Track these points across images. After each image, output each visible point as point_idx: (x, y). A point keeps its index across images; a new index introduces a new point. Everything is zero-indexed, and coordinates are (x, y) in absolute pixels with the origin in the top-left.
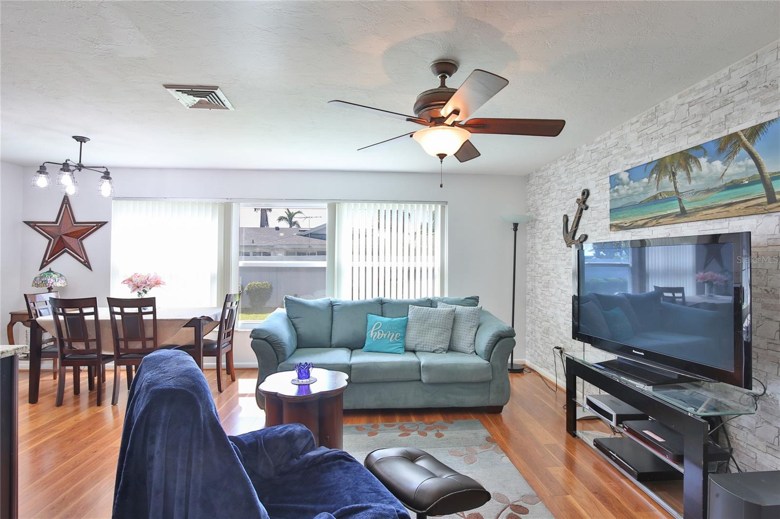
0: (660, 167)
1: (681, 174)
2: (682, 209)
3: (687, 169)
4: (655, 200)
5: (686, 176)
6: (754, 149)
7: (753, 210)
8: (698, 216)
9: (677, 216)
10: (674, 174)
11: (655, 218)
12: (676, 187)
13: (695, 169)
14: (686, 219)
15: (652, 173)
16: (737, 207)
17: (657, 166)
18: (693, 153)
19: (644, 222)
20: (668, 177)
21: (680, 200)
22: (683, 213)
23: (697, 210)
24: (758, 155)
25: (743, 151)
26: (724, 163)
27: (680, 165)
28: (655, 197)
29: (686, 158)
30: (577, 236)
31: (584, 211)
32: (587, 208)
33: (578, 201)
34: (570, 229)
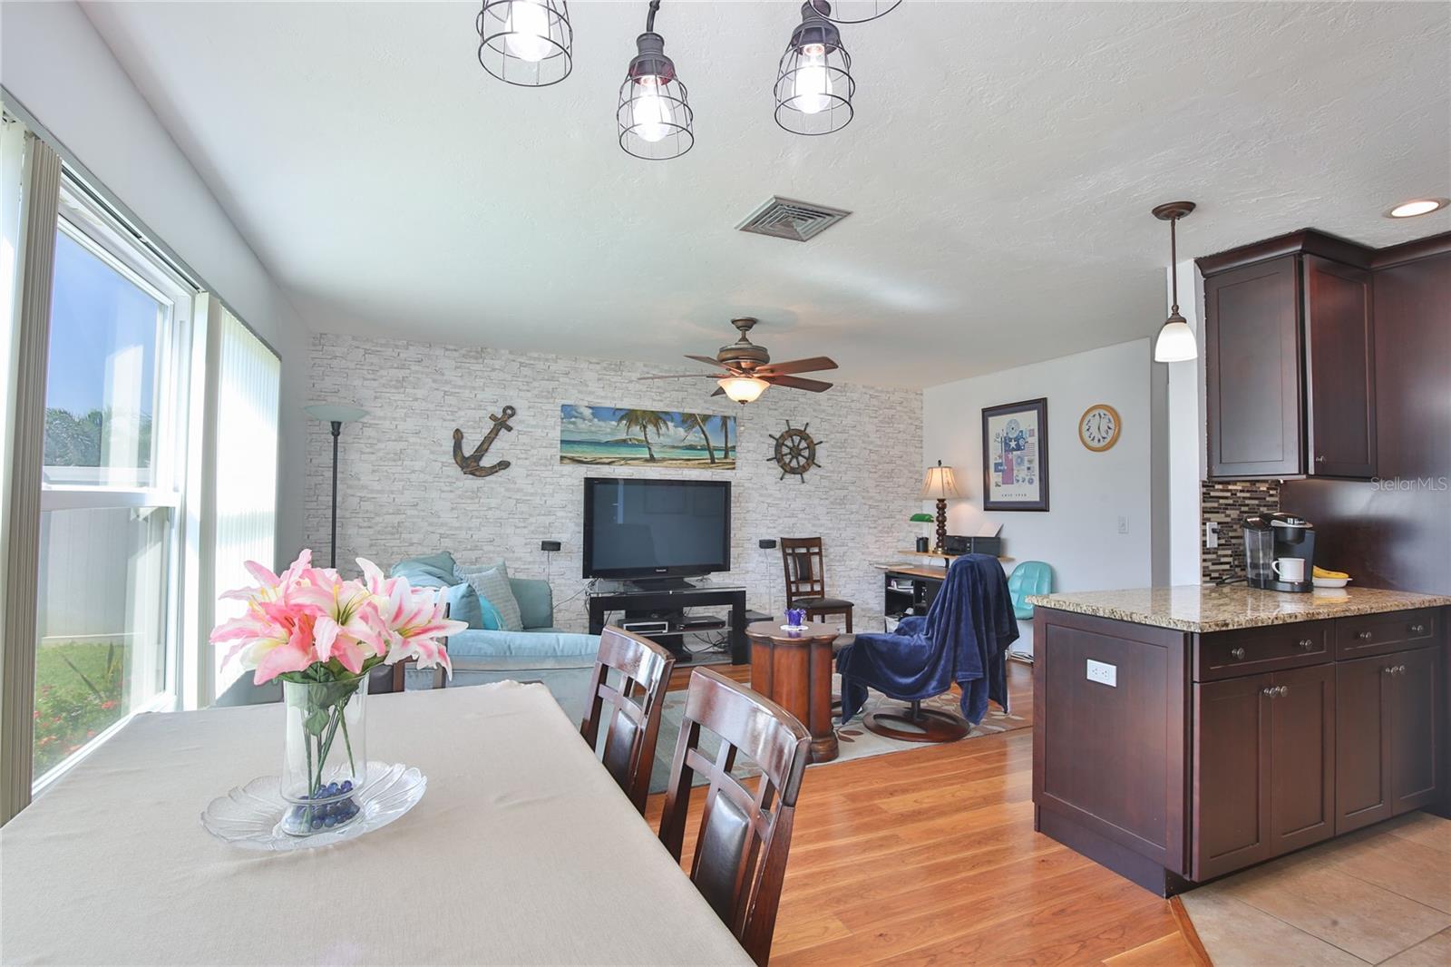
0: (631, 416)
1: (650, 428)
2: (652, 456)
3: (656, 425)
4: (623, 443)
5: (656, 431)
6: (705, 429)
7: (703, 466)
8: (665, 463)
9: (647, 460)
10: (645, 427)
11: (624, 459)
12: (646, 438)
13: (663, 430)
14: (655, 464)
15: (622, 418)
16: (693, 462)
17: (627, 414)
18: (663, 416)
19: (610, 460)
20: (638, 427)
21: (649, 449)
22: (652, 459)
23: (664, 460)
24: (707, 433)
25: (698, 427)
26: (686, 431)
27: (650, 421)
28: (624, 441)
29: (657, 418)
30: (487, 461)
31: (503, 432)
32: (509, 429)
33: (493, 417)
34: (468, 450)
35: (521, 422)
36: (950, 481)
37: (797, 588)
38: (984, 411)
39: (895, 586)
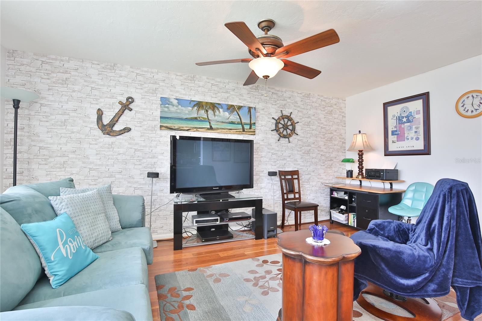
0: (199, 105)
1: (210, 112)
2: (211, 127)
3: (213, 110)
4: (195, 119)
5: (213, 113)
7: (238, 133)
8: (218, 131)
9: (208, 129)
10: (207, 111)
11: (196, 128)
12: (208, 117)
13: (217, 113)
14: (212, 131)
15: (194, 106)
16: (233, 130)
17: (197, 104)
18: (217, 106)
19: (188, 128)
20: (204, 111)
21: (210, 123)
22: (211, 128)
23: (218, 129)
24: (240, 115)
25: (236, 112)
26: (229, 114)
27: (210, 108)
28: (196, 118)
29: (214, 106)
30: (117, 128)
31: (127, 111)
32: (131, 110)
33: (120, 103)
34: (106, 121)
35: (138, 106)
36: (367, 141)
37: (287, 196)
38: (384, 104)
39: (335, 195)
